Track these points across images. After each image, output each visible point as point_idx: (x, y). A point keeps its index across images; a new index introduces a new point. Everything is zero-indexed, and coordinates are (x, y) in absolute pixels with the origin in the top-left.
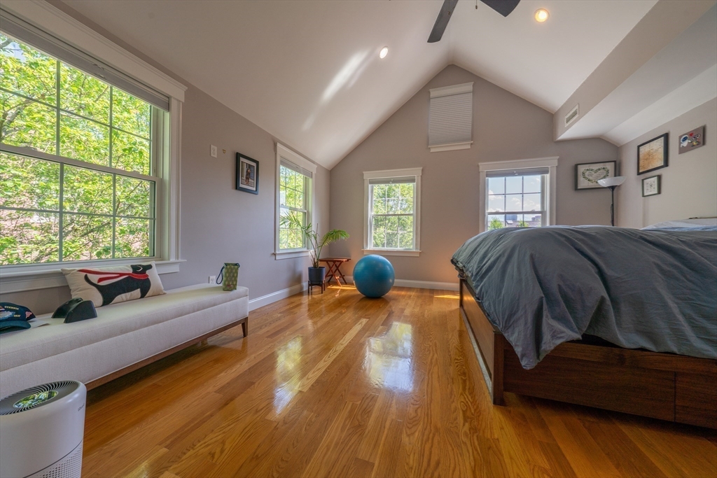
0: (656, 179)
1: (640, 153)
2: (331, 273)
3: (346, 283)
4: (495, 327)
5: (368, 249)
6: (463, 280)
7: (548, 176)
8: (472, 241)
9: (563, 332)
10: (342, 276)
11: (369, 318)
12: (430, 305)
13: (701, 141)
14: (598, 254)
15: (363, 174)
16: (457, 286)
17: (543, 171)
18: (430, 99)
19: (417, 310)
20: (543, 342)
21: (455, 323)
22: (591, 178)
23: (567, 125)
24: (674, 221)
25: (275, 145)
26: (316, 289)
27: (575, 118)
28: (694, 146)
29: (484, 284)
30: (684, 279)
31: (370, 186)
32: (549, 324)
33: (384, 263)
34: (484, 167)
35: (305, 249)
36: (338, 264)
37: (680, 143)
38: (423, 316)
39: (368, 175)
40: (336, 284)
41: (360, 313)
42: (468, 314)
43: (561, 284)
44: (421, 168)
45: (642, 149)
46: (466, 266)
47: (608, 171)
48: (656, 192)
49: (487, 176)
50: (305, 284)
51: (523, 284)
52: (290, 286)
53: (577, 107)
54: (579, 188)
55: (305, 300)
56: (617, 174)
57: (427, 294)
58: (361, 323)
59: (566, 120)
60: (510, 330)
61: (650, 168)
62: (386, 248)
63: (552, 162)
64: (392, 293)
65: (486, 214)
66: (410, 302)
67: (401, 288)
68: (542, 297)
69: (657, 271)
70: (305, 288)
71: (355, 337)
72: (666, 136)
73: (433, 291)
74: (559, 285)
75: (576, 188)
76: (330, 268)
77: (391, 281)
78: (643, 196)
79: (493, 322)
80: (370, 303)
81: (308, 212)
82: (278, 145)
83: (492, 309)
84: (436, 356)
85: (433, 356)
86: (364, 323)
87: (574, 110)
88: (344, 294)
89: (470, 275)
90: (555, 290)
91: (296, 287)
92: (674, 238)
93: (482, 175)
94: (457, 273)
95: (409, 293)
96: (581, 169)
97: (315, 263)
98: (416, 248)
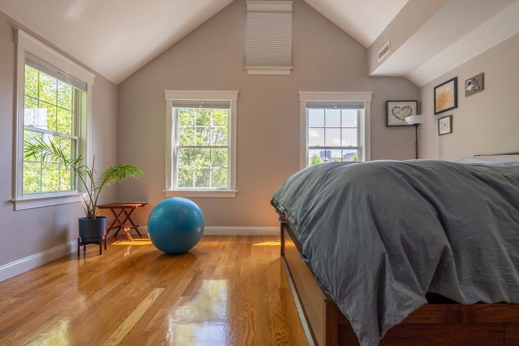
0: (448, 119)
1: (436, 94)
2: (117, 224)
3: (140, 236)
4: (327, 295)
5: (172, 190)
6: (285, 225)
7: (363, 111)
8: (294, 179)
9: (410, 299)
10: (135, 227)
11: (165, 286)
12: (247, 257)
13: (481, 86)
14: (435, 192)
15: (164, 94)
16: (277, 229)
17: (360, 106)
18: (246, 12)
19: (231, 266)
20: (387, 314)
21: (275, 278)
22: (398, 115)
23: (379, 60)
24: (468, 158)
25: (15, 33)
26: (93, 249)
27: (387, 53)
28: (476, 90)
29: (312, 237)
30: (511, 219)
31: (174, 109)
32: (393, 290)
33: (191, 208)
34: (305, 96)
35: (76, 192)
36: (128, 211)
37: (466, 87)
38: (239, 274)
39: (171, 95)
40: (125, 237)
41: (153, 279)
42: (290, 266)
43: (404, 233)
44: (237, 92)
45: (437, 90)
46: (288, 209)
47: (411, 110)
48: (449, 131)
49: (308, 106)
50: (73, 243)
51: (361, 237)
52: (47, 248)
53: (388, 43)
54: (389, 124)
55: (73, 267)
56: (419, 113)
57: (244, 241)
58: (152, 297)
59: (379, 55)
60: (346, 300)
61: (444, 109)
62: (194, 188)
63: (366, 97)
64: (201, 245)
65: (307, 148)
66: (223, 255)
67: (213, 237)
68: (385, 253)
69: (489, 211)
70: (74, 249)
71: (139, 321)
72: (455, 80)
73: (252, 238)
74: (402, 236)
75: (387, 125)
76: (117, 217)
77: (199, 230)
78: (439, 135)
79: (324, 289)
80: (171, 262)
81: (80, 139)
82: (21, 33)
83: (324, 271)
84: (252, 333)
85: (249, 334)
86: (156, 297)
87: (385, 46)
88: (136, 252)
89: (293, 222)
90: (398, 243)
91: (58, 249)
92: (499, 174)
93: (303, 105)
94: (278, 216)
95: (223, 243)
96: (391, 106)
97: (89, 212)
98: (232, 188)
